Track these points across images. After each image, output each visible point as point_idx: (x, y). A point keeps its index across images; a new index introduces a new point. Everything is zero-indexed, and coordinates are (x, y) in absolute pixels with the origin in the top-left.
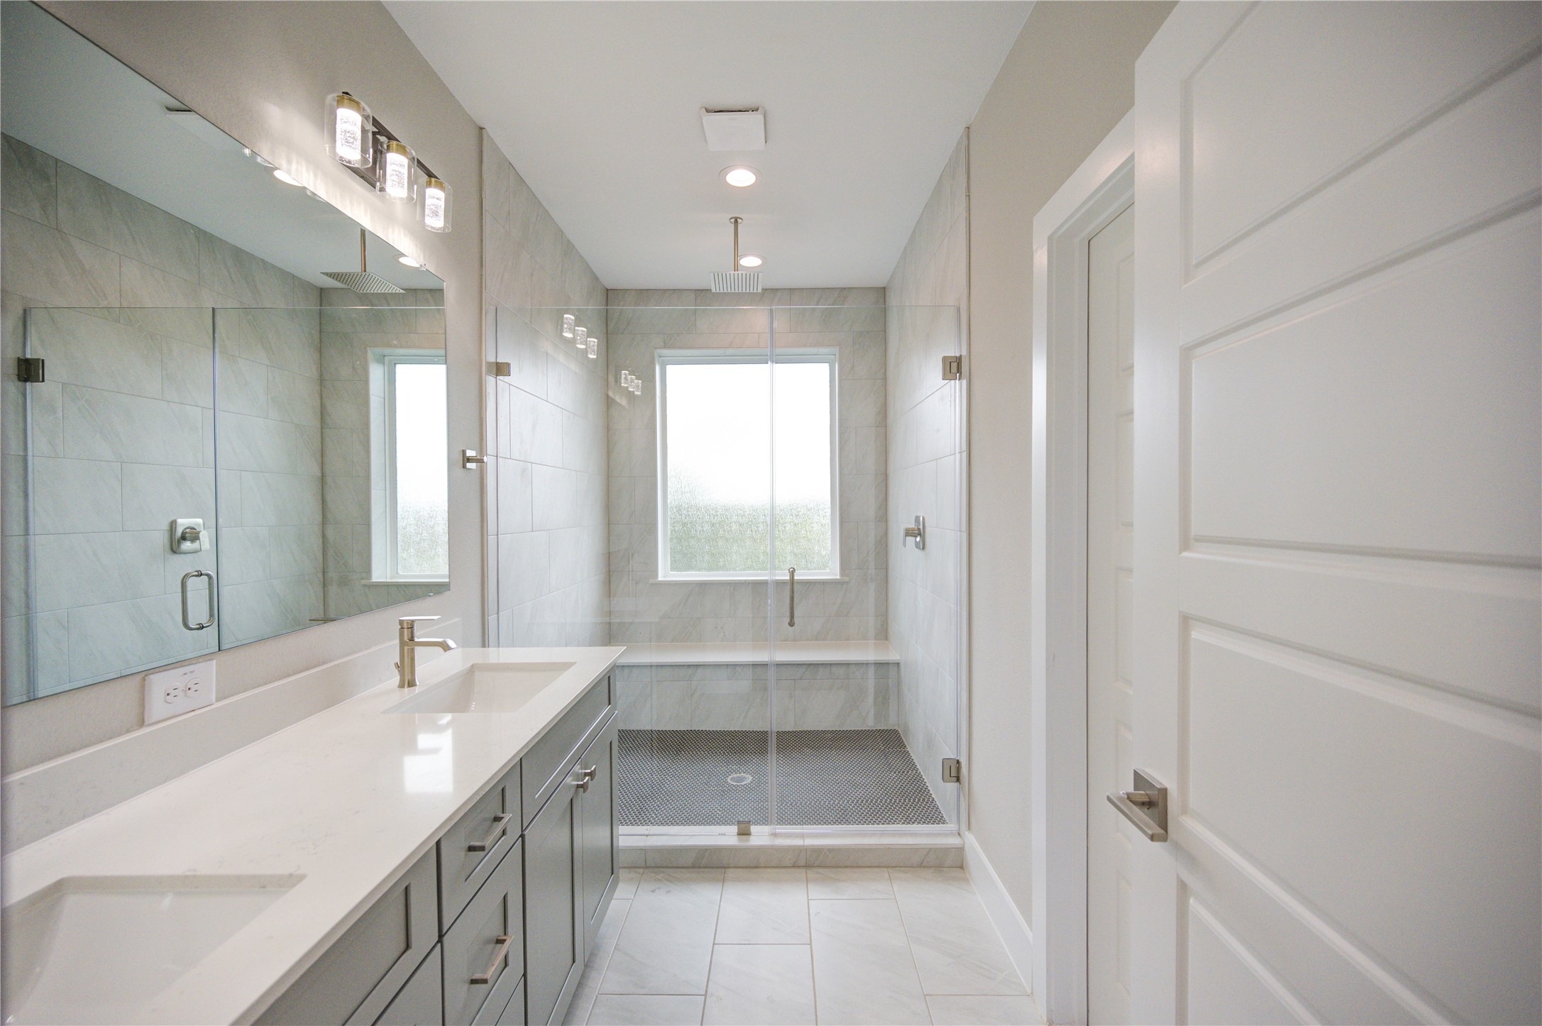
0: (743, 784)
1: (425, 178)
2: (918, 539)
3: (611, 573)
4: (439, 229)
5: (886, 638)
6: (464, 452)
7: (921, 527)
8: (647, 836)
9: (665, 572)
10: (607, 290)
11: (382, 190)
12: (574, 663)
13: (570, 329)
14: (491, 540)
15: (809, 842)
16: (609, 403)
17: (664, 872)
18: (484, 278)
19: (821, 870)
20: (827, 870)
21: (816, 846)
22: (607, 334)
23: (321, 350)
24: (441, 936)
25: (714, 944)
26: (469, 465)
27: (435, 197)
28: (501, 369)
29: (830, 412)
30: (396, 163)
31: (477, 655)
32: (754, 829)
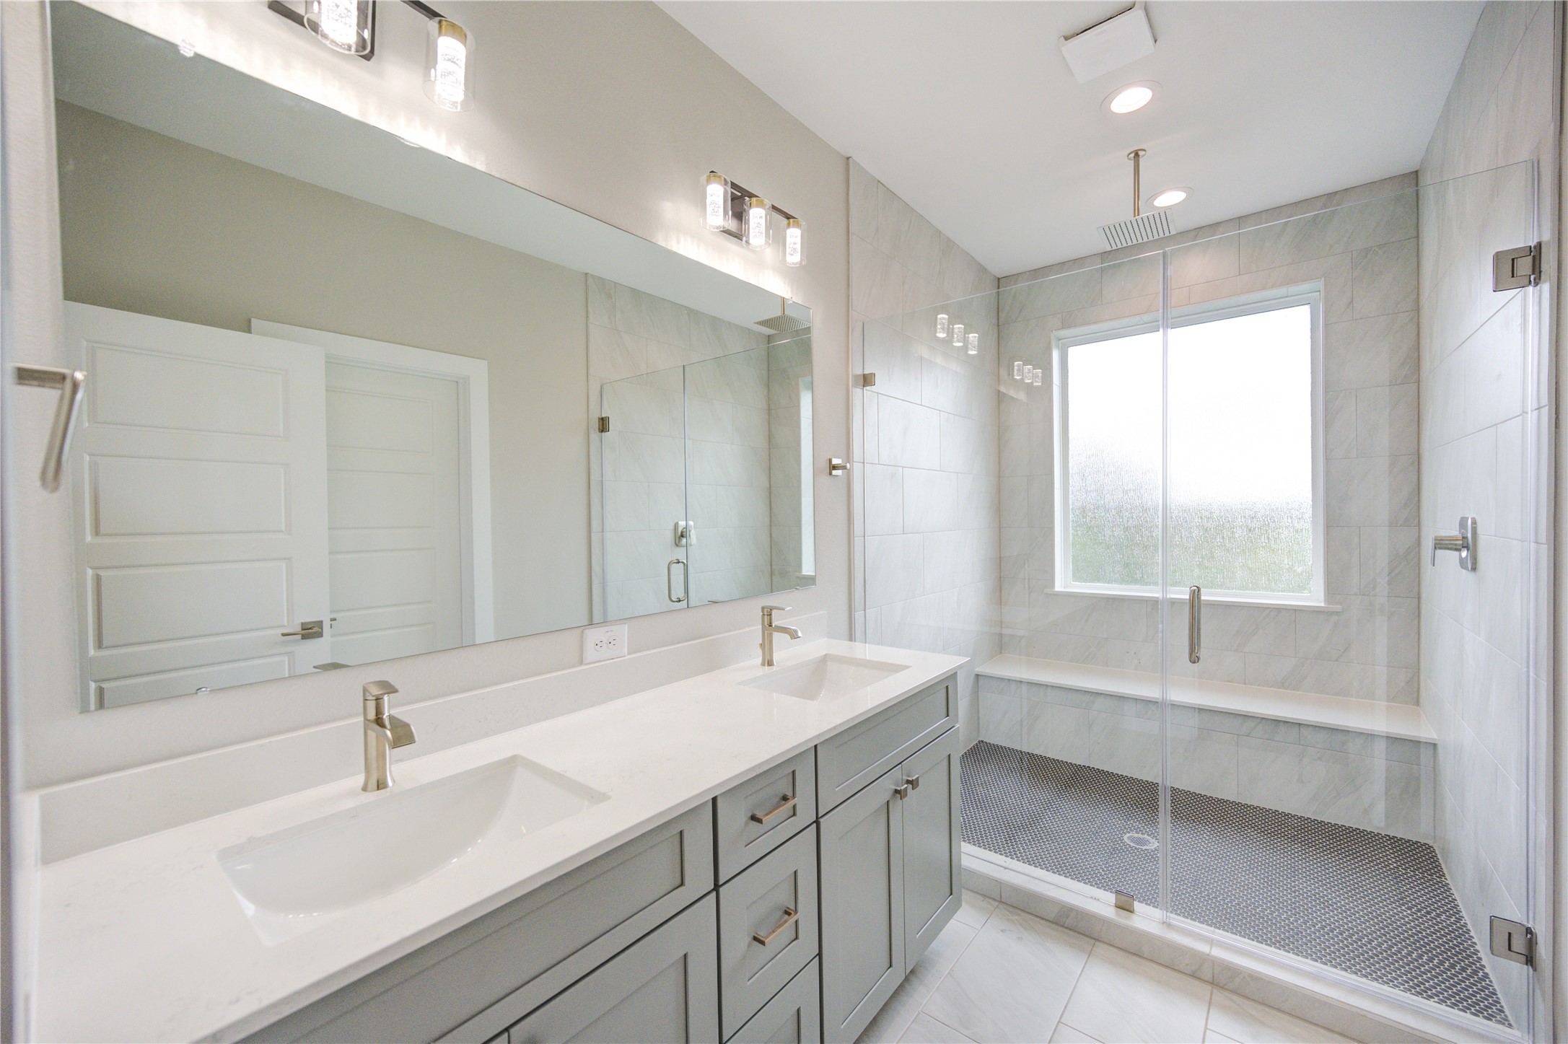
0: (1144, 848)
1: (785, 221)
2: (1464, 554)
3: (1002, 579)
4: (796, 264)
5: (1417, 703)
6: (830, 461)
7: (1469, 535)
8: (1005, 868)
9: (1063, 581)
10: (999, 279)
11: (747, 242)
12: (908, 667)
13: (943, 329)
14: (858, 542)
15: (1217, 953)
16: (1000, 398)
17: (1019, 915)
18: (850, 297)
19: (1235, 998)
20: (1246, 1001)
21: (1233, 963)
22: (998, 326)
23: (768, 386)
24: (717, 887)
25: (1059, 1022)
26: (834, 472)
27: (794, 235)
28: (867, 380)
29: (1311, 373)
30: (757, 215)
31: (841, 647)
32: (1138, 906)
